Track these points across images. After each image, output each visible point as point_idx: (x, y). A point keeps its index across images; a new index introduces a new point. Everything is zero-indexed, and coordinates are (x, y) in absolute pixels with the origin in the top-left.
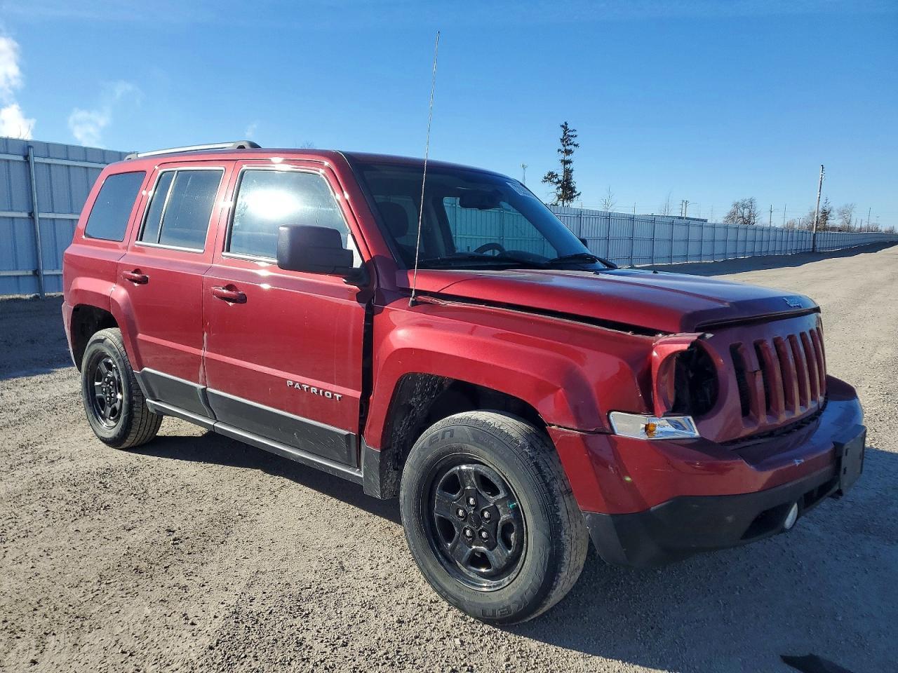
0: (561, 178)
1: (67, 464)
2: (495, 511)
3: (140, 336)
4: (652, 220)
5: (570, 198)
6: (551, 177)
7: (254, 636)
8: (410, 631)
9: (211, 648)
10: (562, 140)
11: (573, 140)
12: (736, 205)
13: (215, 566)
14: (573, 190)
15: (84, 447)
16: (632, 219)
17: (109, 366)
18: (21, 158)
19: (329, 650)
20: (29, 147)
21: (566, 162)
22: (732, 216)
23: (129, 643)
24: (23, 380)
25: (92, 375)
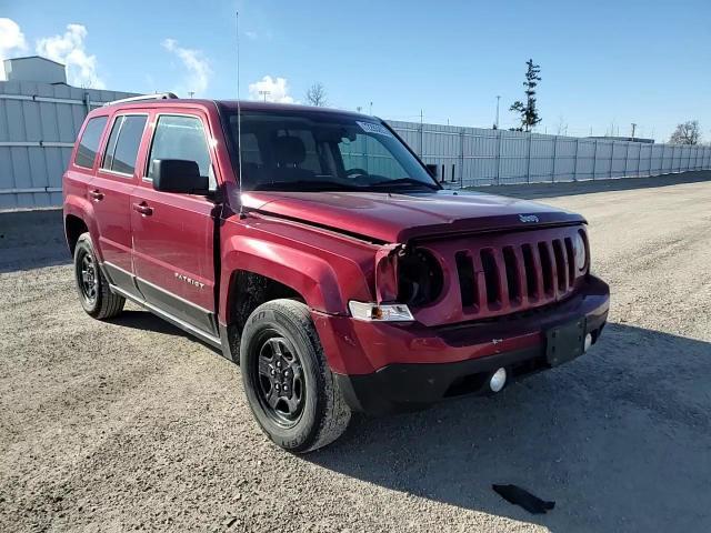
0: (525, 107)
1: (57, 329)
2: (291, 370)
3: (101, 238)
4: (595, 141)
5: (533, 123)
6: (517, 105)
7: (121, 452)
8: (230, 454)
9: (88, 458)
10: (527, 75)
11: (536, 74)
12: (680, 127)
13: (120, 404)
14: (535, 116)
15: (75, 317)
16: (576, 141)
17: (89, 259)
18: (81, 102)
19: (167, 464)
20: (86, 94)
21: (530, 93)
22: (675, 137)
23: (37, 451)
24: (56, 268)
25: (81, 266)
